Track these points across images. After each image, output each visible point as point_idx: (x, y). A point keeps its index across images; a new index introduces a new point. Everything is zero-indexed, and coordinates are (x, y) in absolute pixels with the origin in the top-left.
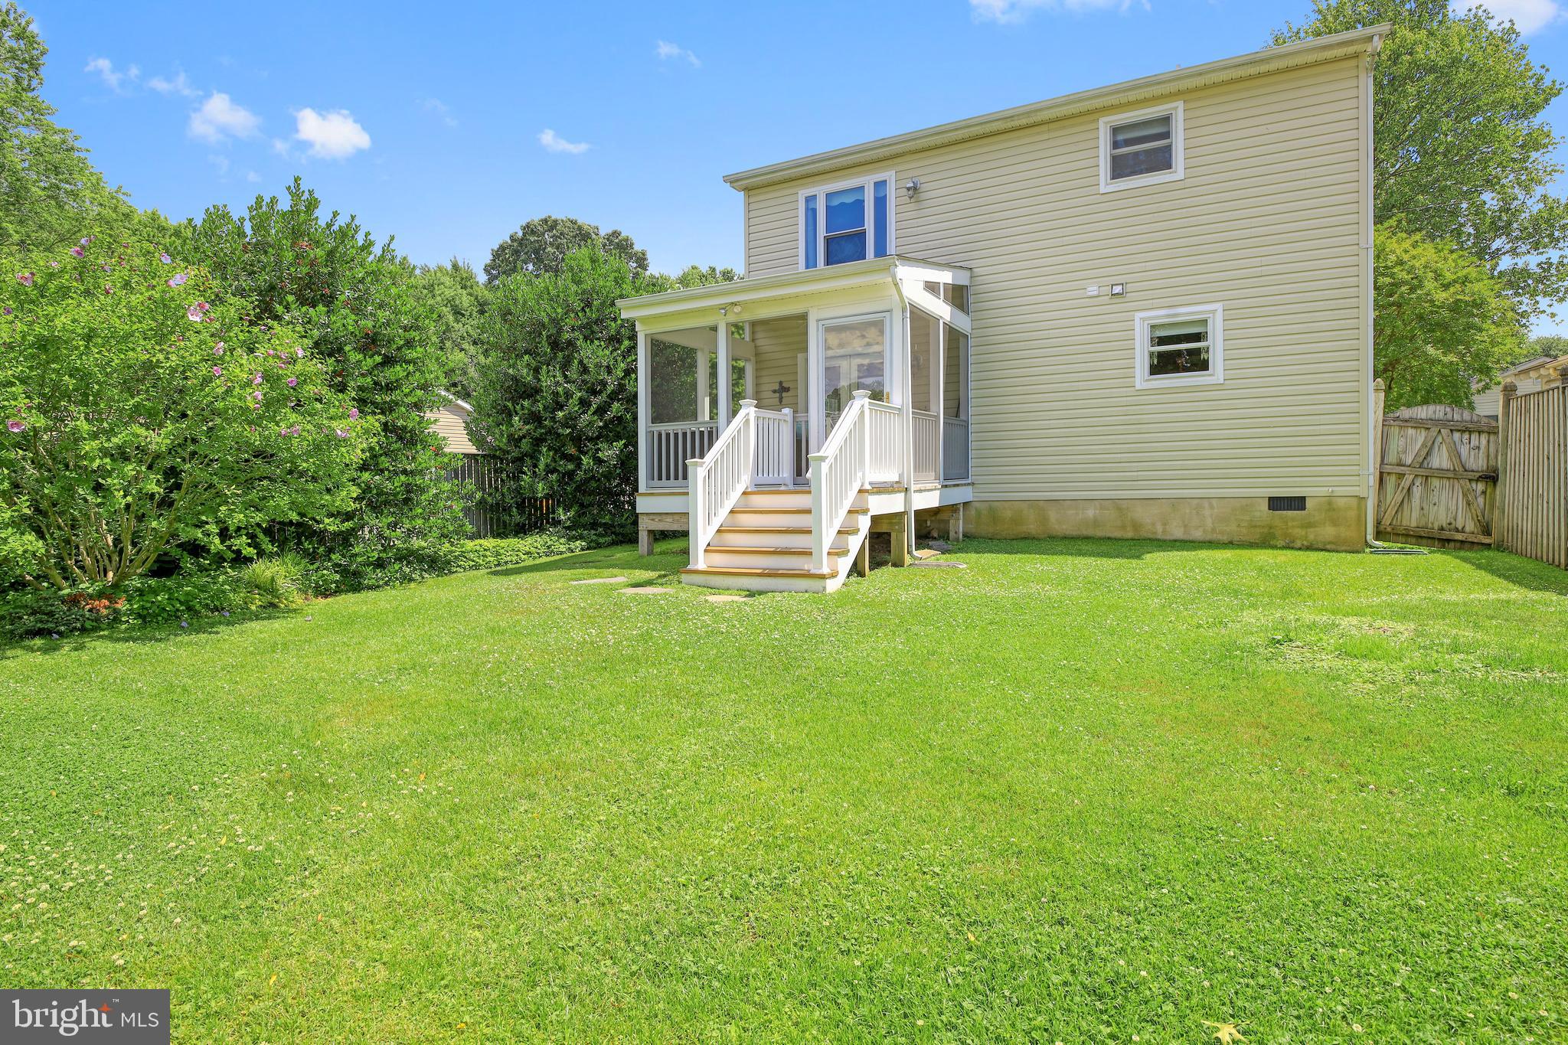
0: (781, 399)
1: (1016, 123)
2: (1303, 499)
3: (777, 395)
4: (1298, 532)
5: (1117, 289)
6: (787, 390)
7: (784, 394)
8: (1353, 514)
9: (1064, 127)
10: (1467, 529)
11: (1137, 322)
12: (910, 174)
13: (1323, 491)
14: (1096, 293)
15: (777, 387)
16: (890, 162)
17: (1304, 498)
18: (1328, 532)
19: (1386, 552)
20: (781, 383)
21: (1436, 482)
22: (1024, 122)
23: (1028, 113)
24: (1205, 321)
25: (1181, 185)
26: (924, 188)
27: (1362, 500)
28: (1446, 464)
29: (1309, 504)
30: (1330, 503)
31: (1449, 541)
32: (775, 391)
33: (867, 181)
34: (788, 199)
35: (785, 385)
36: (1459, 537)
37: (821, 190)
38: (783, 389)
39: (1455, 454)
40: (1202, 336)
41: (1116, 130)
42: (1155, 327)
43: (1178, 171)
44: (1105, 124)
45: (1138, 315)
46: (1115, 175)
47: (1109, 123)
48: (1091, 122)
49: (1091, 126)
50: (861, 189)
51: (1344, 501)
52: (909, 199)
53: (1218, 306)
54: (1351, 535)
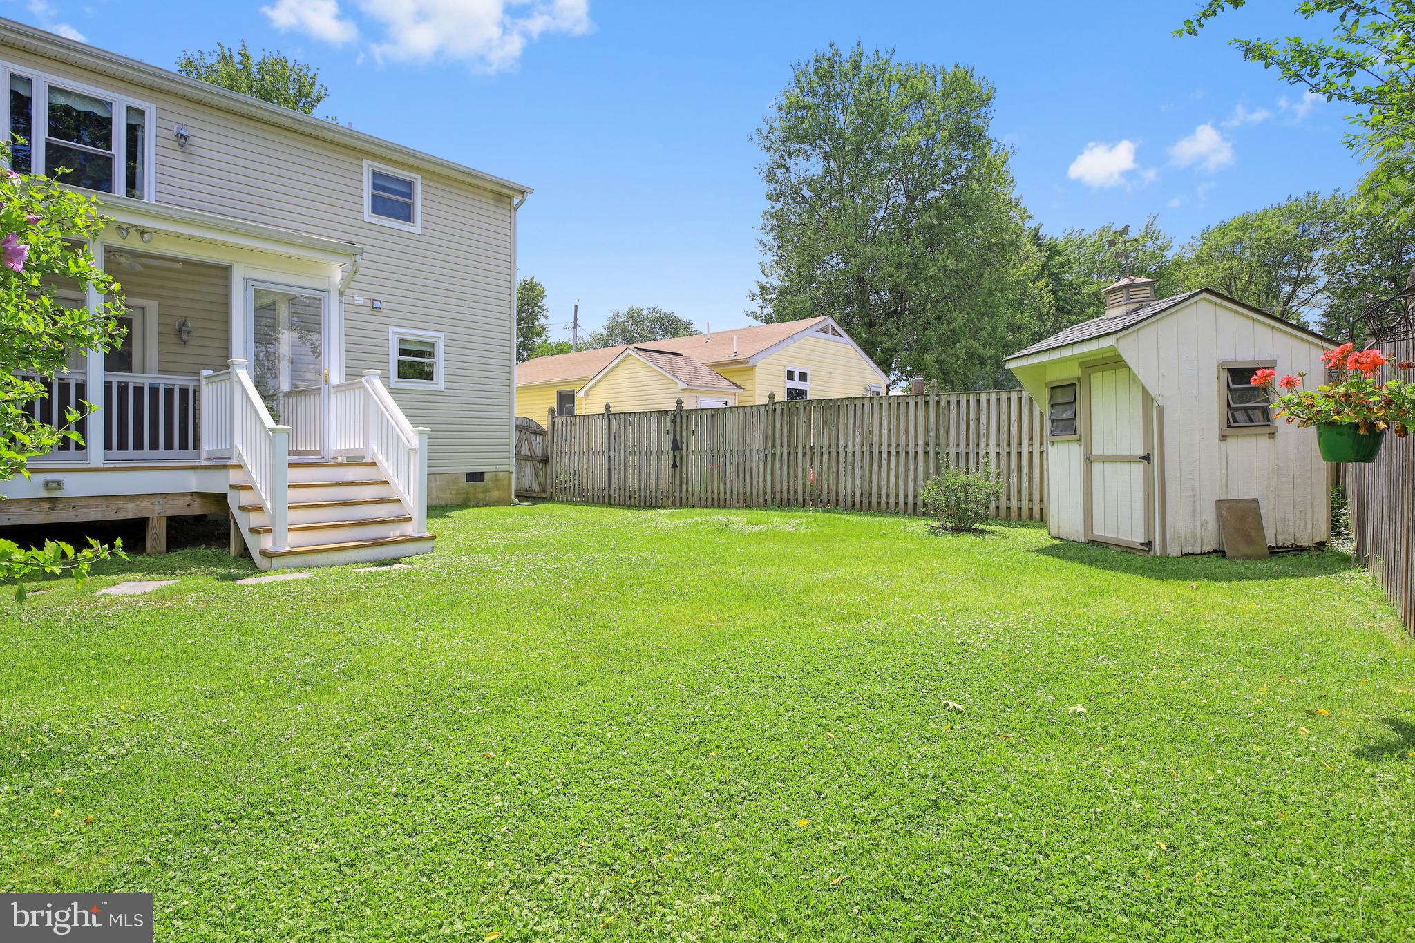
1: (302, 128)
2: (483, 473)
4: (481, 496)
5: (377, 305)
8: (506, 482)
9: (335, 152)
10: (536, 489)
11: (391, 334)
13: (492, 468)
14: (361, 303)
16: (148, 92)
18: (495, 494)
21: (524, 463)
22: (308, 130)
24: (432, 344)
25: (419, 237)
27: (510, 473)
28: (528, 453)
29: (486, 477)
30: (496, 476)
33: (120, 100)
36: (534, 495)
37: (43, 77)
39: (530, 446)
40: (431, 354)
41: (375, 174)
42: (401, 341)
43: (417, 227)
44: (368, 166)
45: (392, 329)
46: (375, 210)
47: (370, 165)
48: (358, 158)
49: (358, 162)
50: (107, 105)
51: (501, 474)
52: (175, 145)
53: (441, 335)
54: (504, 495)
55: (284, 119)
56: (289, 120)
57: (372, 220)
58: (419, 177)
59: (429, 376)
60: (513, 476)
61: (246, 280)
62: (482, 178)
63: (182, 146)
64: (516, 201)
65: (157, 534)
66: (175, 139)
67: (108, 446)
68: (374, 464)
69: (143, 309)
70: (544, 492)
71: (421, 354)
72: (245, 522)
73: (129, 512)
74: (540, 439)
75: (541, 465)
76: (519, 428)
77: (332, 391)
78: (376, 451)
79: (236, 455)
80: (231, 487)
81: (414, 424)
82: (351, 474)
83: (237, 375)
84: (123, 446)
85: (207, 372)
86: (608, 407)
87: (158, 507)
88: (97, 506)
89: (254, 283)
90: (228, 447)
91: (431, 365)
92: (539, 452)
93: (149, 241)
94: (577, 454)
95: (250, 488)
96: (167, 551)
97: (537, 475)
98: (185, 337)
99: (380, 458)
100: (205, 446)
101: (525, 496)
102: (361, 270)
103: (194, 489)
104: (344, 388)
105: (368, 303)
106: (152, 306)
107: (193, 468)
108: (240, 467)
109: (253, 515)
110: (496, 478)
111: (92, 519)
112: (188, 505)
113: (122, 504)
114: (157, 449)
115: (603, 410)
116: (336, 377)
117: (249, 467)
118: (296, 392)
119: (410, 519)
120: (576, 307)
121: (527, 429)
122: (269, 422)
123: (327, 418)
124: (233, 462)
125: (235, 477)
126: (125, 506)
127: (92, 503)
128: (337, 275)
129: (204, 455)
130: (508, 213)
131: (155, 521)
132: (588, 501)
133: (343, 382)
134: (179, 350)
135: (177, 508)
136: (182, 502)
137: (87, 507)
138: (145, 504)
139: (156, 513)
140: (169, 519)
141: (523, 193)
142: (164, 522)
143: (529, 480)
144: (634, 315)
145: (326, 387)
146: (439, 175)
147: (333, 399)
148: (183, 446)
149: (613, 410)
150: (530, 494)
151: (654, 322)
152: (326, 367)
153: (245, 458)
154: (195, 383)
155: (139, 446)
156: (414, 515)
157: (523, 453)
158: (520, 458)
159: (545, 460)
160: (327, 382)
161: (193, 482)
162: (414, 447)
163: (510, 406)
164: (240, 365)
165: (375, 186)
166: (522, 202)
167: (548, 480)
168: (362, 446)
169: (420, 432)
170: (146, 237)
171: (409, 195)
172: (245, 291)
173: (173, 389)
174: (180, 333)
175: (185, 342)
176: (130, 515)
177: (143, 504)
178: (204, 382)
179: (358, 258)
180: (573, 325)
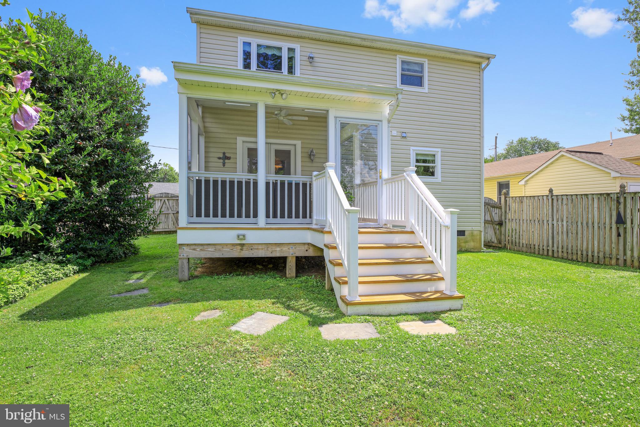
0: (224, 164)
3: (222, 161)
4: (463, 245)
5: (404, 135)
6: (229, 158)
7: (226, 161)
8: (478, 237)
9: (382, 53)
10: (495, 242)
11: (411, 151)
12: (310, 50)
13: (470, 228)
14: (395, 134)
15: (221, 156)
16: (297, 39)
17: (464, 231)
18: (471, 245)
19: (490, 252)
20: (224, 153)
21: (487, 225)
23: (373, 40)
24: (434, 155)
25: (426, 95)
26: (316, 60)
27: (481, 231)
28: (489, 219)
29: (466, 233)
30: (472, 233)
31: (491, 246)
32: (219, 158)
33: (285, 45)
34: (231, 39)
35: (227, 155)
36: (494, 245)
37: (255, 41)
38: (225, 158)
40: (433, 162)
41: (403, 62)
42: (417, 154)
43: (425, 89)
44: (399, 58)
45: (412, 148)
46: (403, 83)
47: (400, 58)
48: (394, 55)
49: (394, 57)
50: (280, 49)
51: (475, 233)
52: (308, 63)
53: (439, 150)
54: (477, 245)
55: (357, 39)
56: (359, 40)
57: (401, 88)
58: (426, 60)
59: (433, 174)
60: (483, 233)
61: (336, 118)
62: (464, 54)
63: (311, 63)
64: (483, 65)
65: (291, 265)
66: (308, 60)
67: (268, 216)
68: (412, 232)
69: (295, 145)
70: (500, 243)
71: (429, 162)
72: (333, 271)
73: (277, 253)
74: (497, 211)
75: (497, 227)
76: (486, 204)
77: (384, 182)
78: (413, 222)
79: (328, 225)
80: (325, 245)
81: (445, 207)
82: (397, 239)
83: (329, 173)
84: (275, 216)
85: (315, 173)
86: (551, 191)
87: (291, 251)
88: (262, 249)
89: (340, 119)
90: (325, 219)
91: (433, 167)
92: (497, 219)
93: (286, 99)
94: (525, 221)
95: (335, 248)
96: (297, 276)
97: (495, 233)
98: (312, 157)
99: (417, 228)
100: (315, 217)
101: (489, 245)
102: (401, 104)
103: (309, 242)
104: (390, 181)
105: (399, 134)
106: (298, 143)
107: (309, 229)
108: (330, 232)
109: (337, 268)
110: (472, 235)
111: (260, 256)
112: (307, 250)
113: (274, 248)
114: (292, 217)
115: (547, 193)
116: (386, 174)
117: (335, 233)
118: (364, 184)
119: (442, 279)
120: (496, 137)
121: (489, 204)
122: (346, 205)
123: (381, 201)
124: (327, 229)
125: (327, 239)
126: (276, 249)
127: (260, 247)
128: (387, 111)
129: (314, 222)
130: (478, 73)
131: (290, 258)
132: (534, 253)
133: (390, 176)
134: (310, 164)
135: (301, 252)
136: (303, 248)
137: (257, 249)
138: (285, 249)
139: (291, 254)
140: (297, 257)
141: (489, 59)
142: (294, 260)
143: (491, 235)
144: (522, 142)
145: (380, 180)
146: (438, 57)
147: (384, 187)
148: (305, 216)
149: (555, 193)
150: (491, 244)
151: (533, 145)
152: (380, 168)
153: (333, 227)
154: (310, 180)
155: (282, 216)
156: (447, 277)
157: (487, 219)
158: (486, 222)
159: (500, 224)
160: (380, 177)
161: (309, 237)
162: (447, 224)
163: (481, 191)
164: (331, 167)
165: (403, 70)
166: (488, 65)
167: (503, 237)
168: (403, 219)
169: (452, 213)
170: (284, 96)
171: (422, 72)
172: (336, 124)
173: (299, 183)
174: (310, 156)
175: (312, 160)
176: (278, 255)
177: (284, 249)
178: (314, 179)
179: (400, 96)
180: (494, 147)
